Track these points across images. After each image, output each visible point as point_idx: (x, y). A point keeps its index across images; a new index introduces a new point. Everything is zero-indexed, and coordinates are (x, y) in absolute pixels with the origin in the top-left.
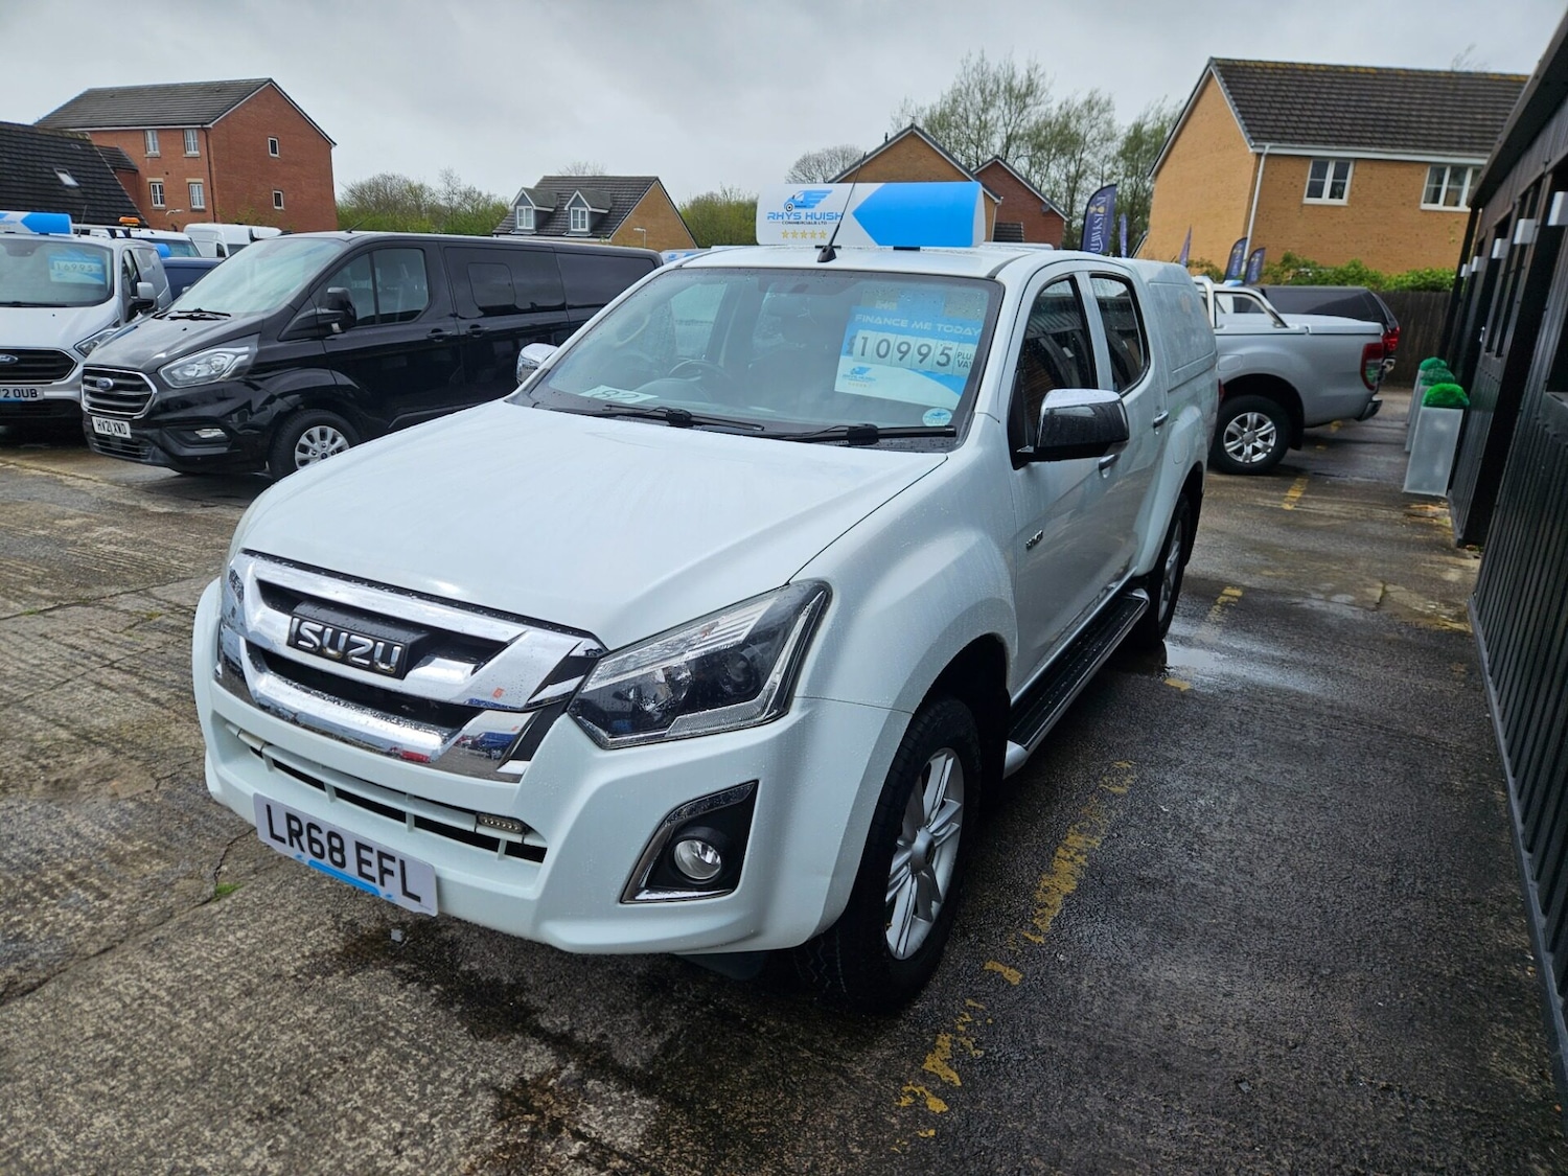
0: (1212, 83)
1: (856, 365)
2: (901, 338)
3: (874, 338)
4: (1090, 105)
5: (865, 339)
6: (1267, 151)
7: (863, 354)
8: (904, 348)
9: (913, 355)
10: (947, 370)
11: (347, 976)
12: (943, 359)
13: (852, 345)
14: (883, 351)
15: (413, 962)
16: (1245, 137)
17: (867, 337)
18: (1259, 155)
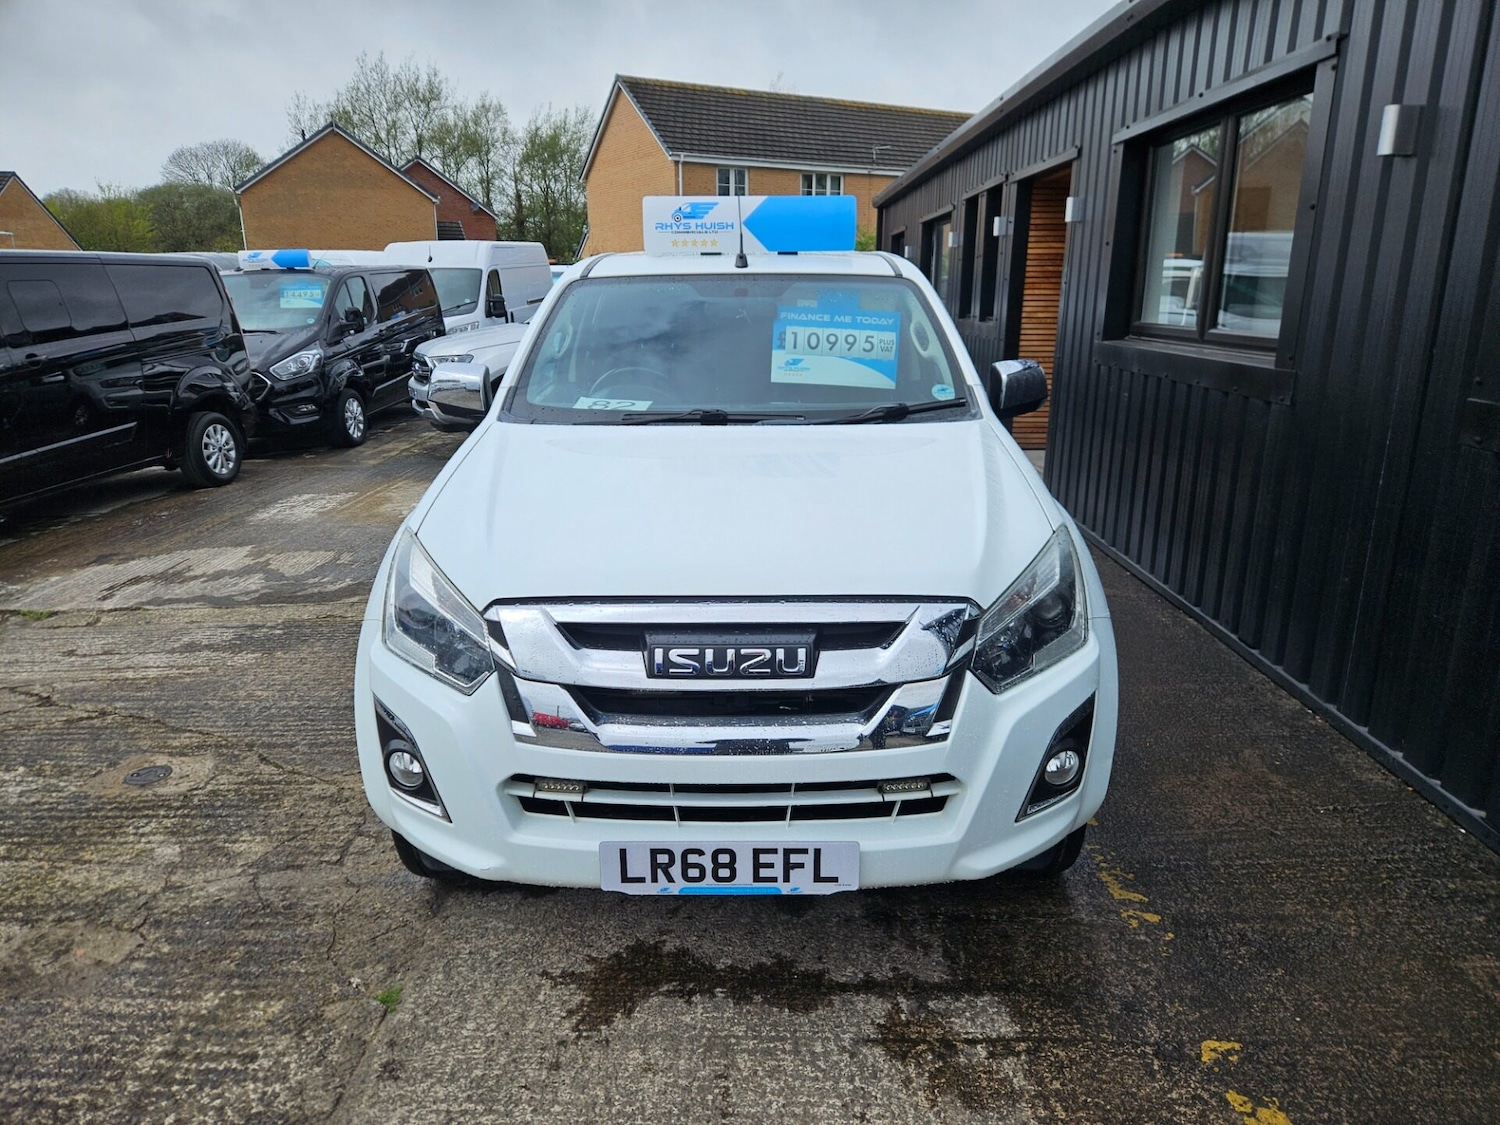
0: (621, 97)
1: (790, 357)
2: (828, 331)
3: (803, 333)
4: (485, 109)
5: (795, 334)
6: (682, 159)
7: (795, 347)
8: (832, 339)
9: (842, 345)
10: (873, 355)
11: (629, 1013)
12: (868, 347)
13: (782, 340)
14: (813, 343)
15: (672, 981)
16: (663, 148)
17: (797, 333)
18: (677, 163)
